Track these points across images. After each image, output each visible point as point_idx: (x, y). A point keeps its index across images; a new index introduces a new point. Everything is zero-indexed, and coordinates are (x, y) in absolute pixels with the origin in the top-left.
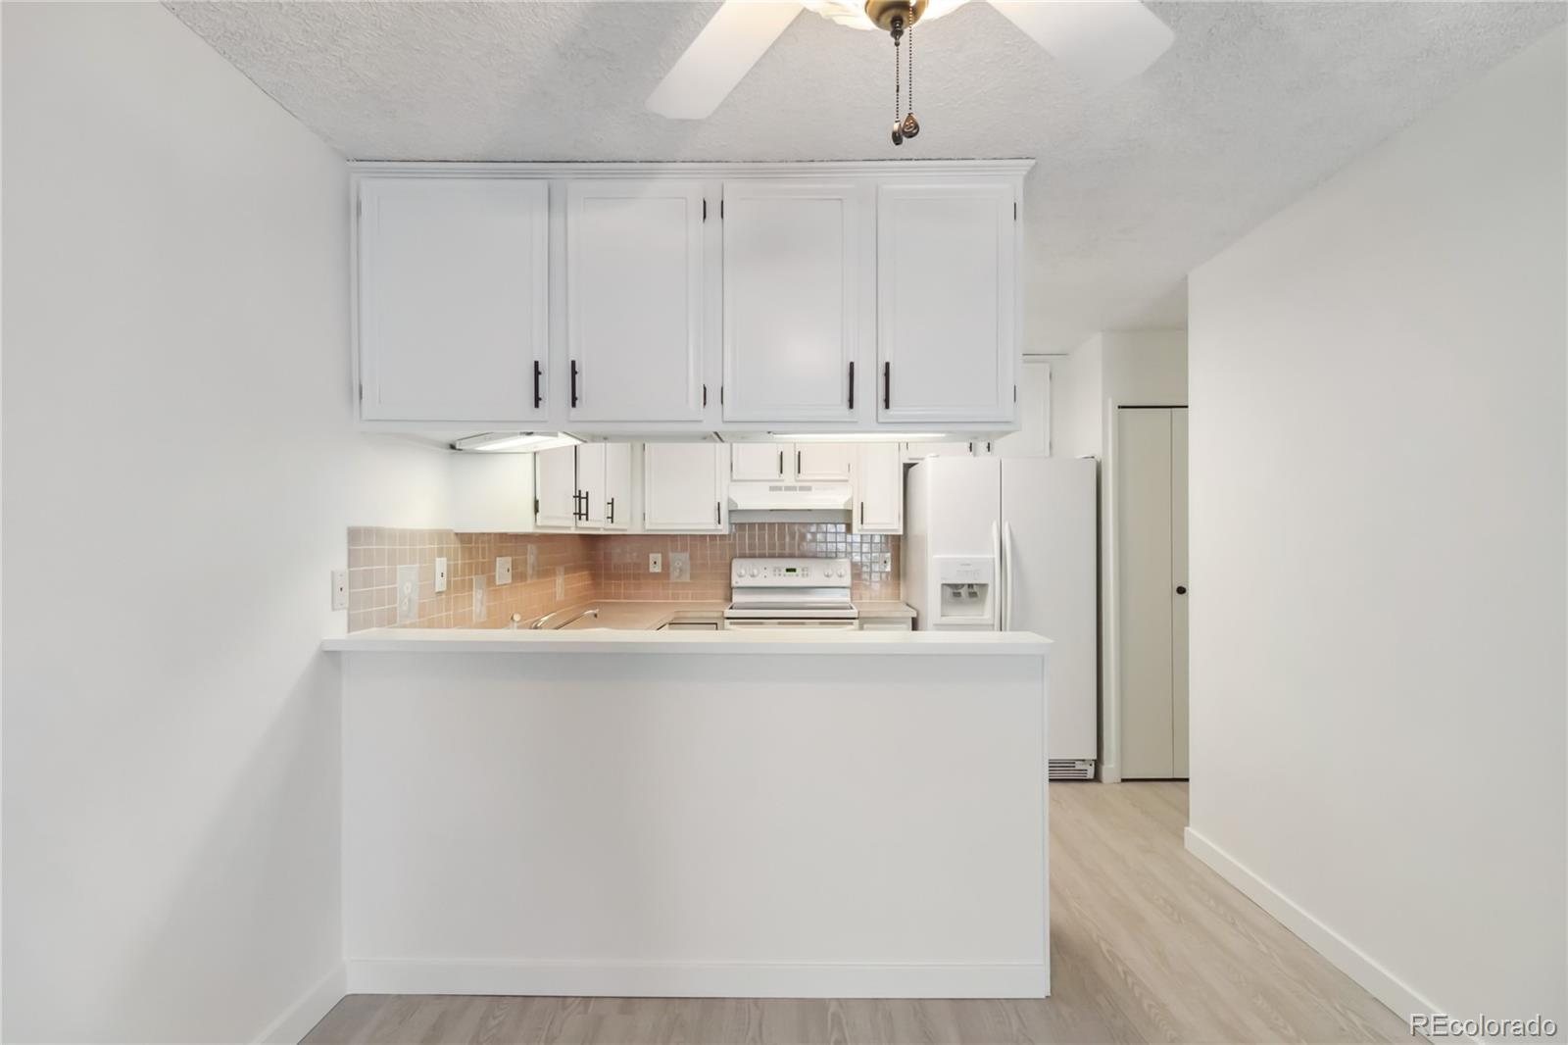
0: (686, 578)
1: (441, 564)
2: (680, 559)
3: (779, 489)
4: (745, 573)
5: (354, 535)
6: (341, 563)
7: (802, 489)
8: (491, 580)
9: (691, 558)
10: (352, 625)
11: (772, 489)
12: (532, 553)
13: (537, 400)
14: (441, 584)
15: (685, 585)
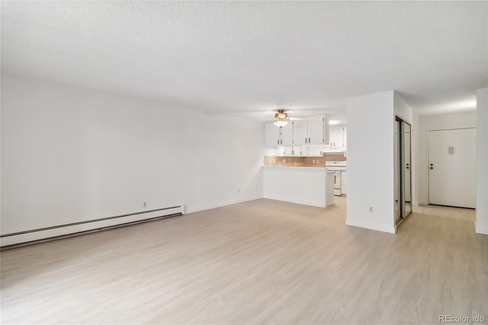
0: (319, 164)
1: (274, 160)
2: (318, 161)
3: (331, 149)
4: (327, 163)
5: (265, 156)
6: (263, 159)
7: (335, 149)
8: (282, 162)
9: (320, 161)
10: (264, 165)
11: (330, 149)
12: (290, 159)
13: (278, 143)
14: (274, 162)
15: (319, 165)
